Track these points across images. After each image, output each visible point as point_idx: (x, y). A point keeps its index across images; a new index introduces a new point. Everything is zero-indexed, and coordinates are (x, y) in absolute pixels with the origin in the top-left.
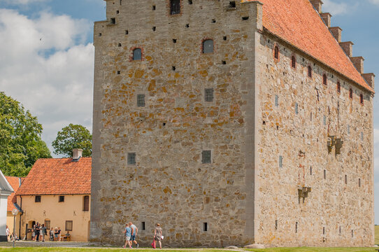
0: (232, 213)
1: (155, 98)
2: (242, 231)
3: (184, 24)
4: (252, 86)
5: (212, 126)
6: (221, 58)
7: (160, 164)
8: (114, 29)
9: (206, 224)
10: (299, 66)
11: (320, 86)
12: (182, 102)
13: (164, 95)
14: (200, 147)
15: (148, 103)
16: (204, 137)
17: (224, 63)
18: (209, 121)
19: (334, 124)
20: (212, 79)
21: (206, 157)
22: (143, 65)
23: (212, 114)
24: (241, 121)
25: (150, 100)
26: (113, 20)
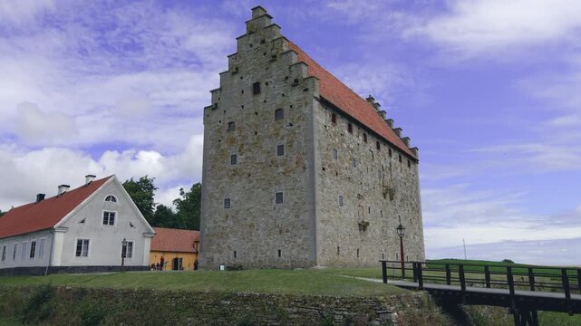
0: (300, 241)
1: (243, 157)
2: (307, 256)
3: (262, 100)
4: (311, 140)
5: (284, 173)
6: (289, 121)
7: (247, 206)
8: (217, 111)
9: (279, 251)
10: (355, 133)
11: (375, 150)
12: (262, 158)
13: (249, 154)
14: (274, 190)
15: (238, 161)
16: (278, 183)
17: (291, 125)
18: (281, 169)
19: (387, 178)
20: (282, 138)
21: (279, 198)
22: (236, 133)
23: (283, 165)
24: (304, 168)
25: (240, 159)
26: (216, 105)
